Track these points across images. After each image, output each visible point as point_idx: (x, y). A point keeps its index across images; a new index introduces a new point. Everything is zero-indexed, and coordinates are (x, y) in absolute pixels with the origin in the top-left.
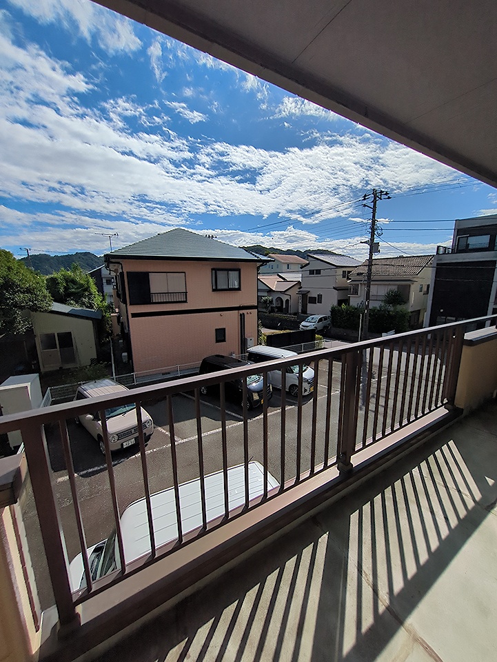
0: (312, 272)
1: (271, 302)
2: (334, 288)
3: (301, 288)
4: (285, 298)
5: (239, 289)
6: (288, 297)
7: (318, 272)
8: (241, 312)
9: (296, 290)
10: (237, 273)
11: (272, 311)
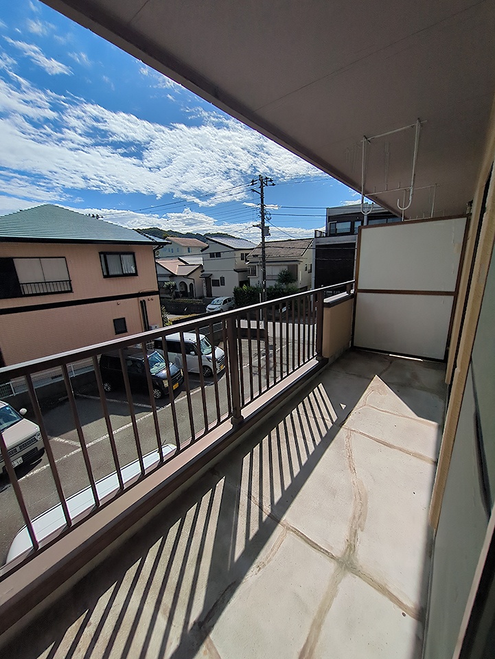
0: (212, 255)
1: (175, 287)
2: (235, 270)
3: (203, 271)
4: (188, 282)
5: (136, 274)
6: (192, 281)
7: (218, 255)
8: (142, 298)
9: (199, 273)
10: (130, 257)
11: (177, 296)
